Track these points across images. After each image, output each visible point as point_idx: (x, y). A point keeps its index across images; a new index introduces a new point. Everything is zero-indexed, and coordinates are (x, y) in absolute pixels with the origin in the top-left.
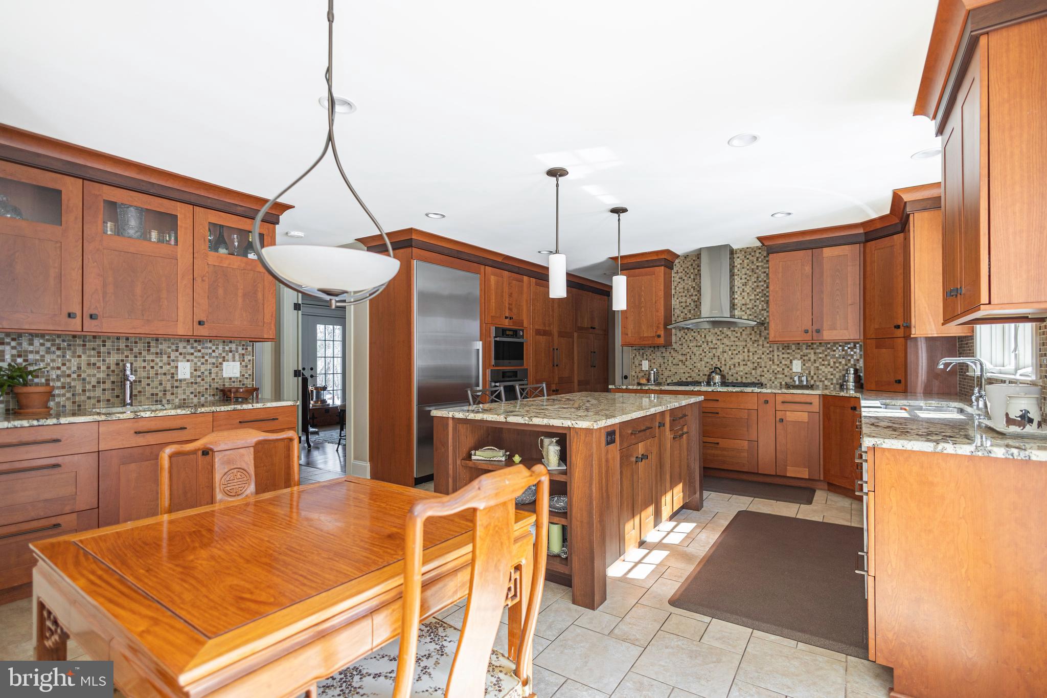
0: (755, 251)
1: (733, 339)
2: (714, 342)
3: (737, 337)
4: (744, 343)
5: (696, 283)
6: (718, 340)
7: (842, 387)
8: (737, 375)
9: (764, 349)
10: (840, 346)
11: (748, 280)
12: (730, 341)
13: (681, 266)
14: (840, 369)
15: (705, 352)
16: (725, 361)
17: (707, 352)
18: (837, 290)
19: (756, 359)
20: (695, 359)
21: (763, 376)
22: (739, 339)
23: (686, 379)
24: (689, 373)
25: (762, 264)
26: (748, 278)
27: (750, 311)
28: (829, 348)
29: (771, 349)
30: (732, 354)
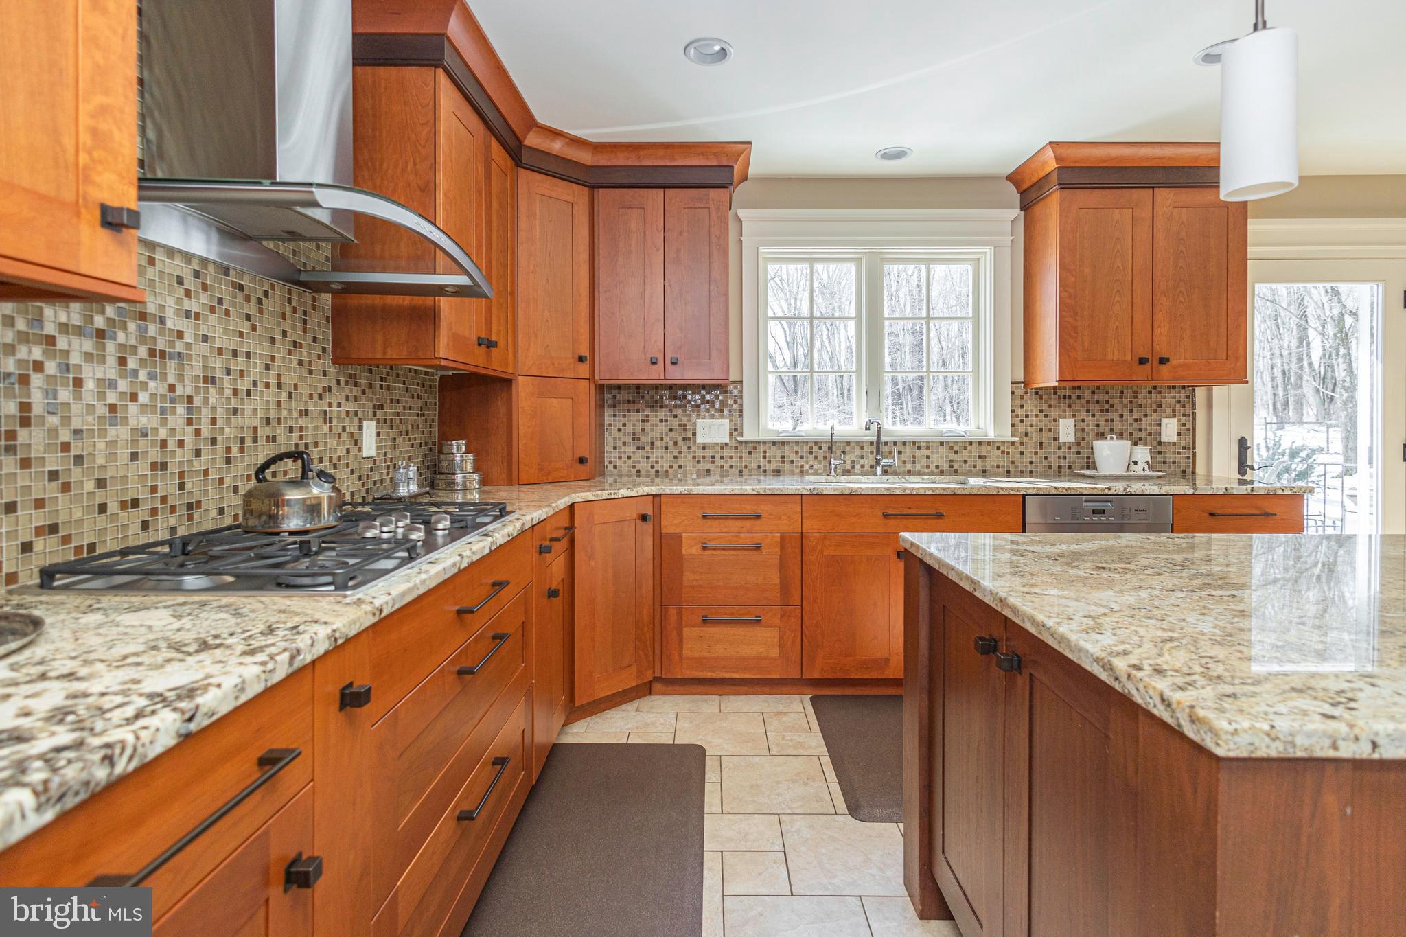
2: (169, 324)
6: (188, 314)
16: (214, 421)
17: (142, 376)
22: (254, 328)
30: (235, 392)
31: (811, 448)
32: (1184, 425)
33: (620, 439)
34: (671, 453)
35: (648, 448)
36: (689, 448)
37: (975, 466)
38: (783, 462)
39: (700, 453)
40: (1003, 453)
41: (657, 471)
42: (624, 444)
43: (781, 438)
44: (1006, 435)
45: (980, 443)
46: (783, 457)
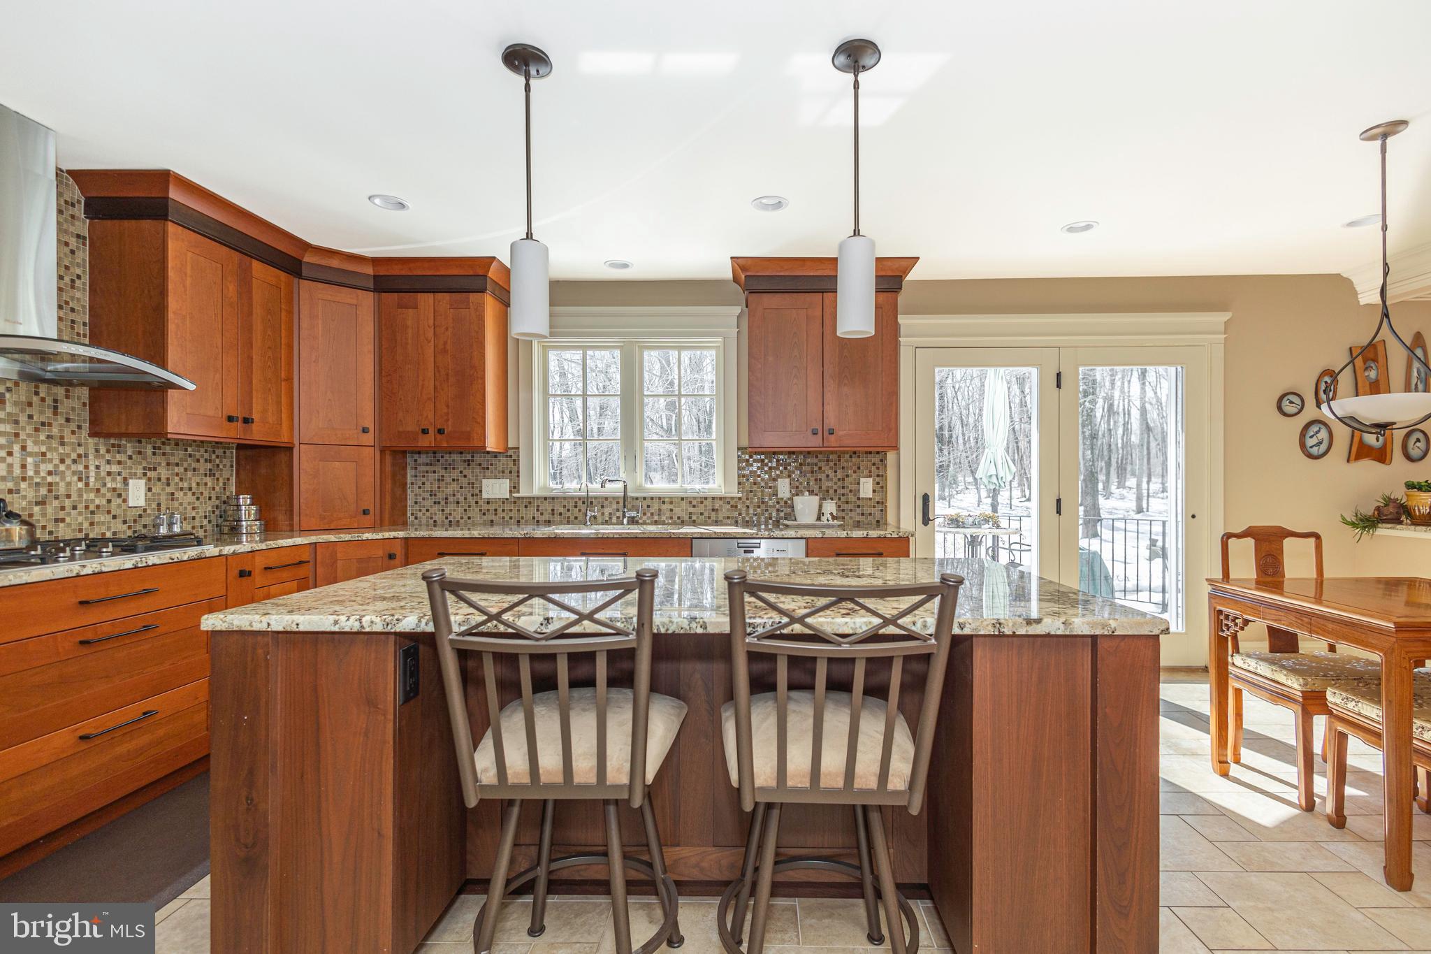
18: (269, 348)
31: (576, 502)
32: (878, 483)
33: (420, 495)
34: (462, 507)
35: (443, 503)
36: (477, 503)
37: (709, 518)
38: (553, 514)
39: (485, 507)
40: (732, 506)
41: (450, 522)
42: (424, 499)
43: (552, 494)
44: (734, 492)
45: (713, 498)
46: (553, 510)
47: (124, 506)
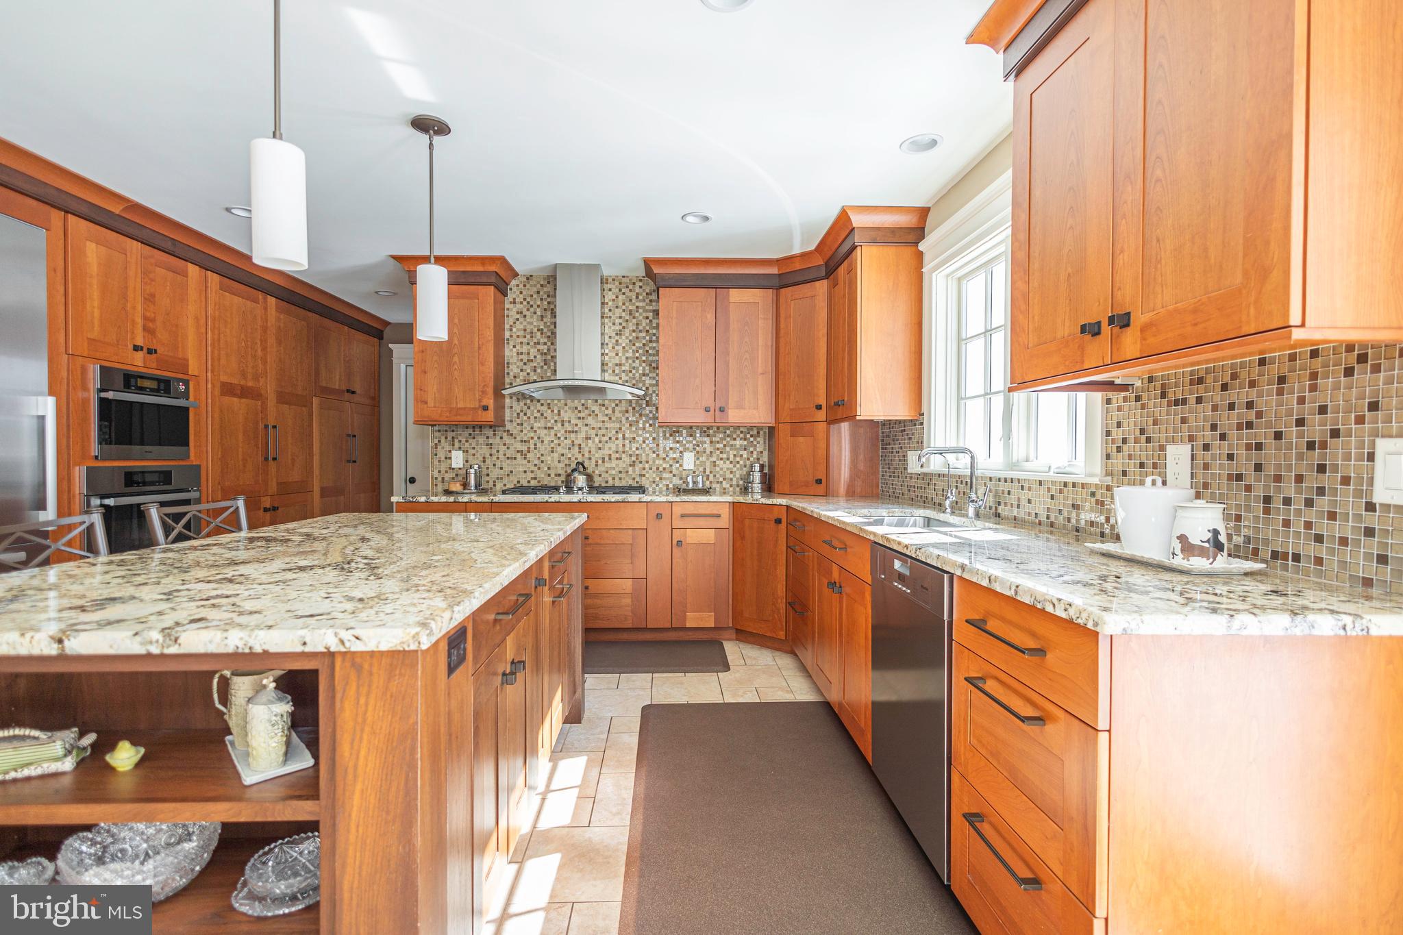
0: (634, 284)
1: (601, 418)
3: (607, 415)
4: (618, 426)
5: (545, 323)
7: (745, 490)
8: (607, 475)
9: (648, 435)
10: (742, 432)
11: (624, 327)
12: (597, 422)
13: (521, 293)
14: (741, 465)
15: (559, 438)
18: (747, 352)
19: (634, 449)
20: (543, 449)
21: (644, 475)
23: (529, 482)
24: (532, 472)
25: (644, 304)
26: (624, 324)
27: (627, 375)
28: (728, 436)
29: (654, 435)
33: (884, 467)
34: (900, 481)
35: (893, 476)
36: (906, 477)
39: (910, 482)
41: (896, 497)
42: (885, 472)
45: (1074, 485)
47: (681, 469)
